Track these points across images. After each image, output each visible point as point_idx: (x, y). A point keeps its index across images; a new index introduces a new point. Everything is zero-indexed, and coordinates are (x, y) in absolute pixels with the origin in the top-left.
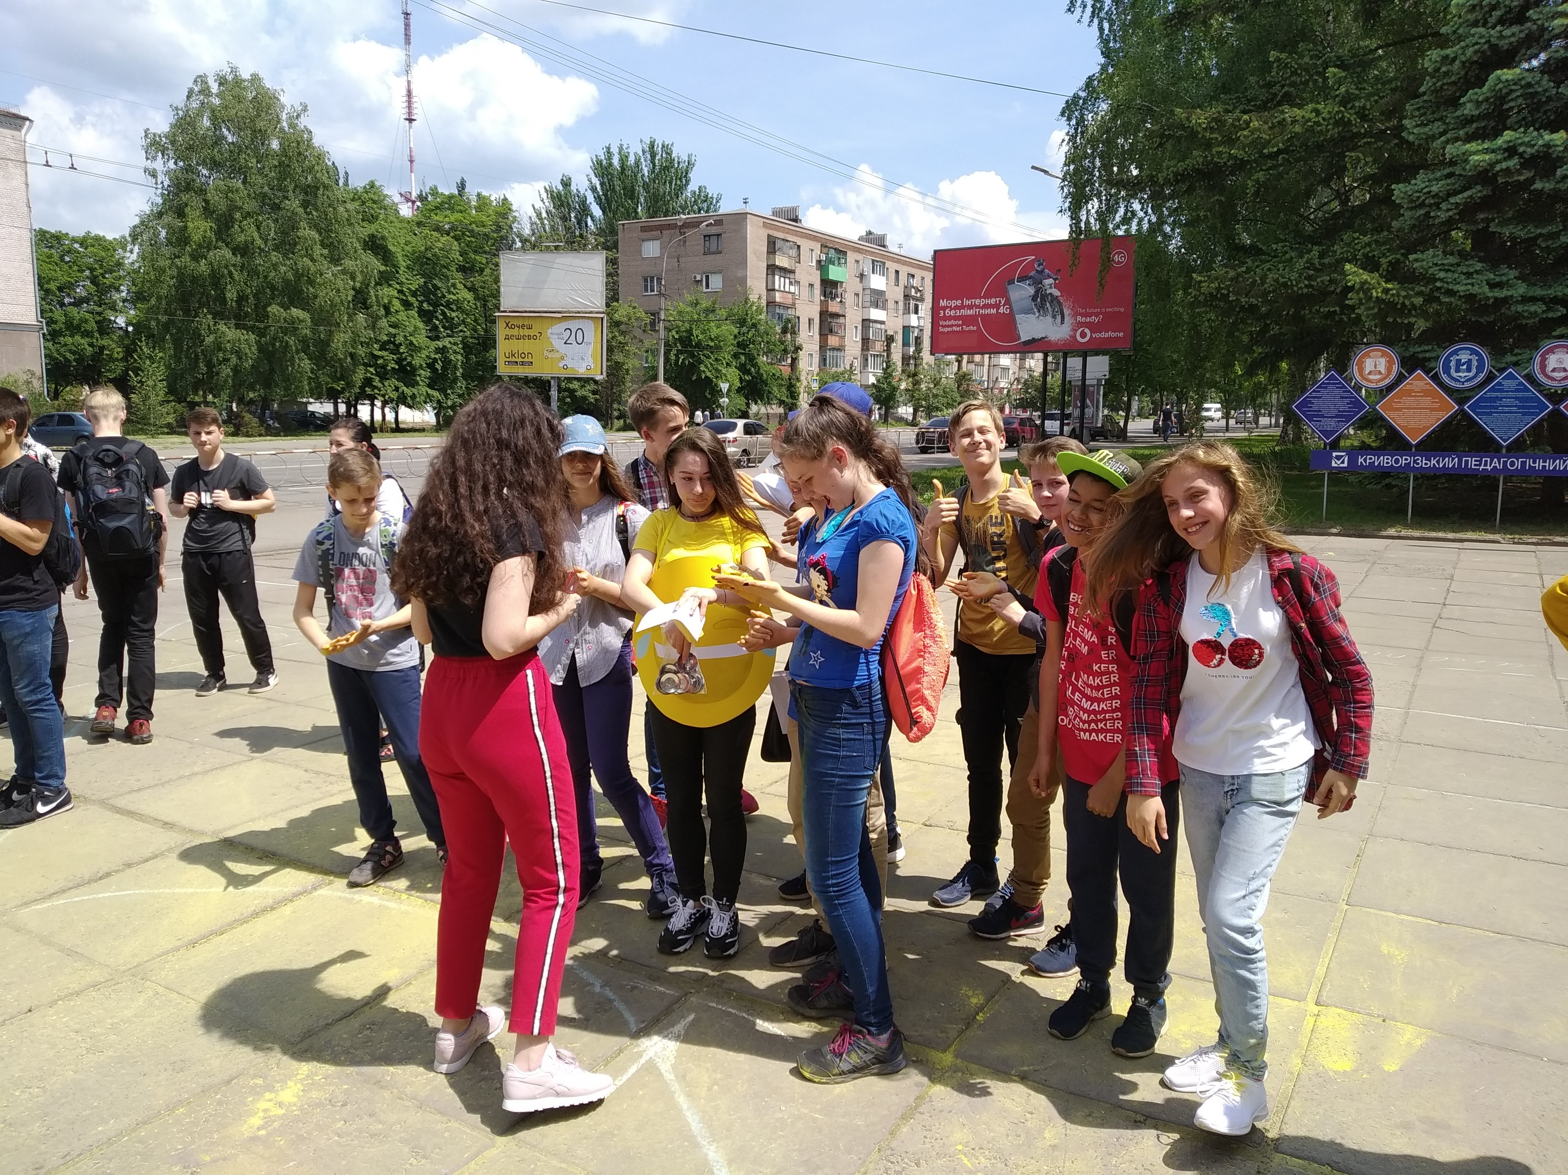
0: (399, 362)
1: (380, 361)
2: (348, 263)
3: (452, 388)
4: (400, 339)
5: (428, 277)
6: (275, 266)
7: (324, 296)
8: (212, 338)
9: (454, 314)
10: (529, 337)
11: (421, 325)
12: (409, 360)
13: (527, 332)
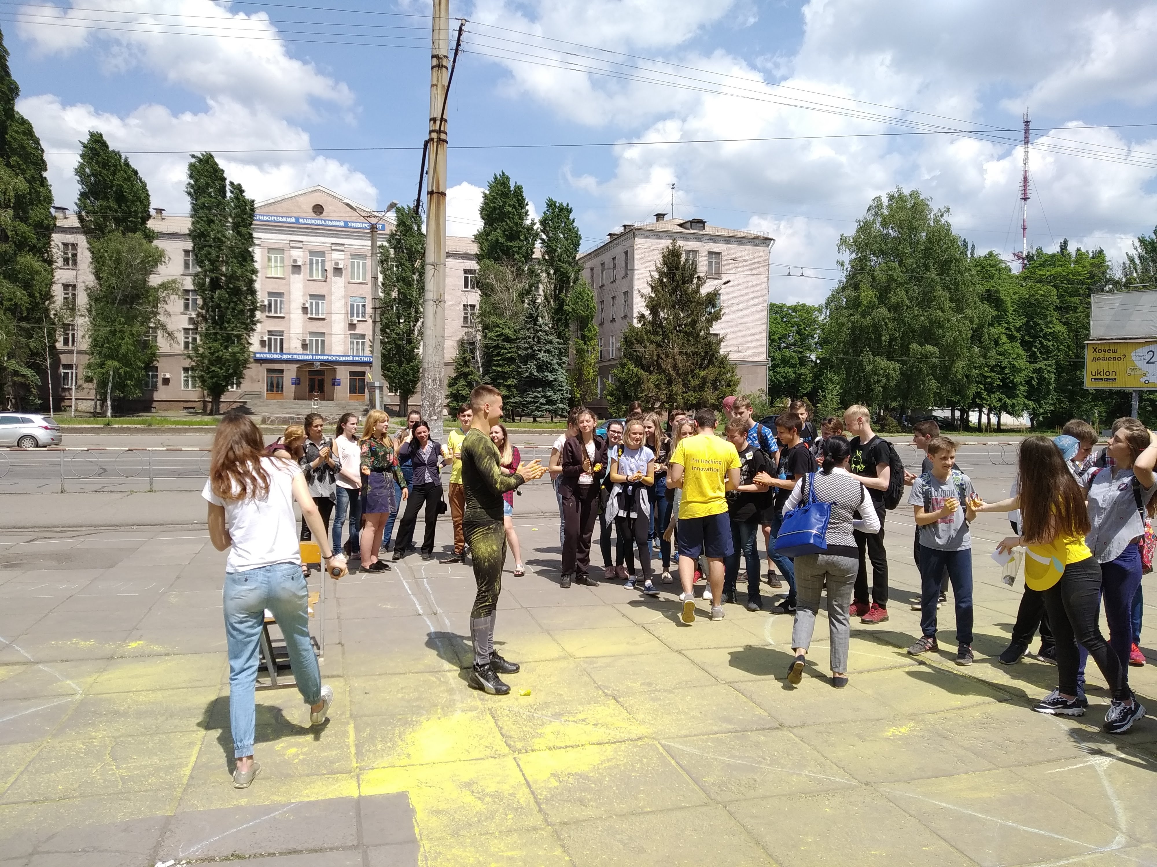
0: (1003, 380)
1: (988, 380)
2: (969, 312)
3: (1046, 399)
4: (1005, 363)
5: (1030, 317)
6: (916, 318)
7: (949, 336)
8: (871, 366)
9: (1050, 343)
10: (1114, 359)
11: (1022, 352)
12: (1012, 378)
13: (1112, 355)
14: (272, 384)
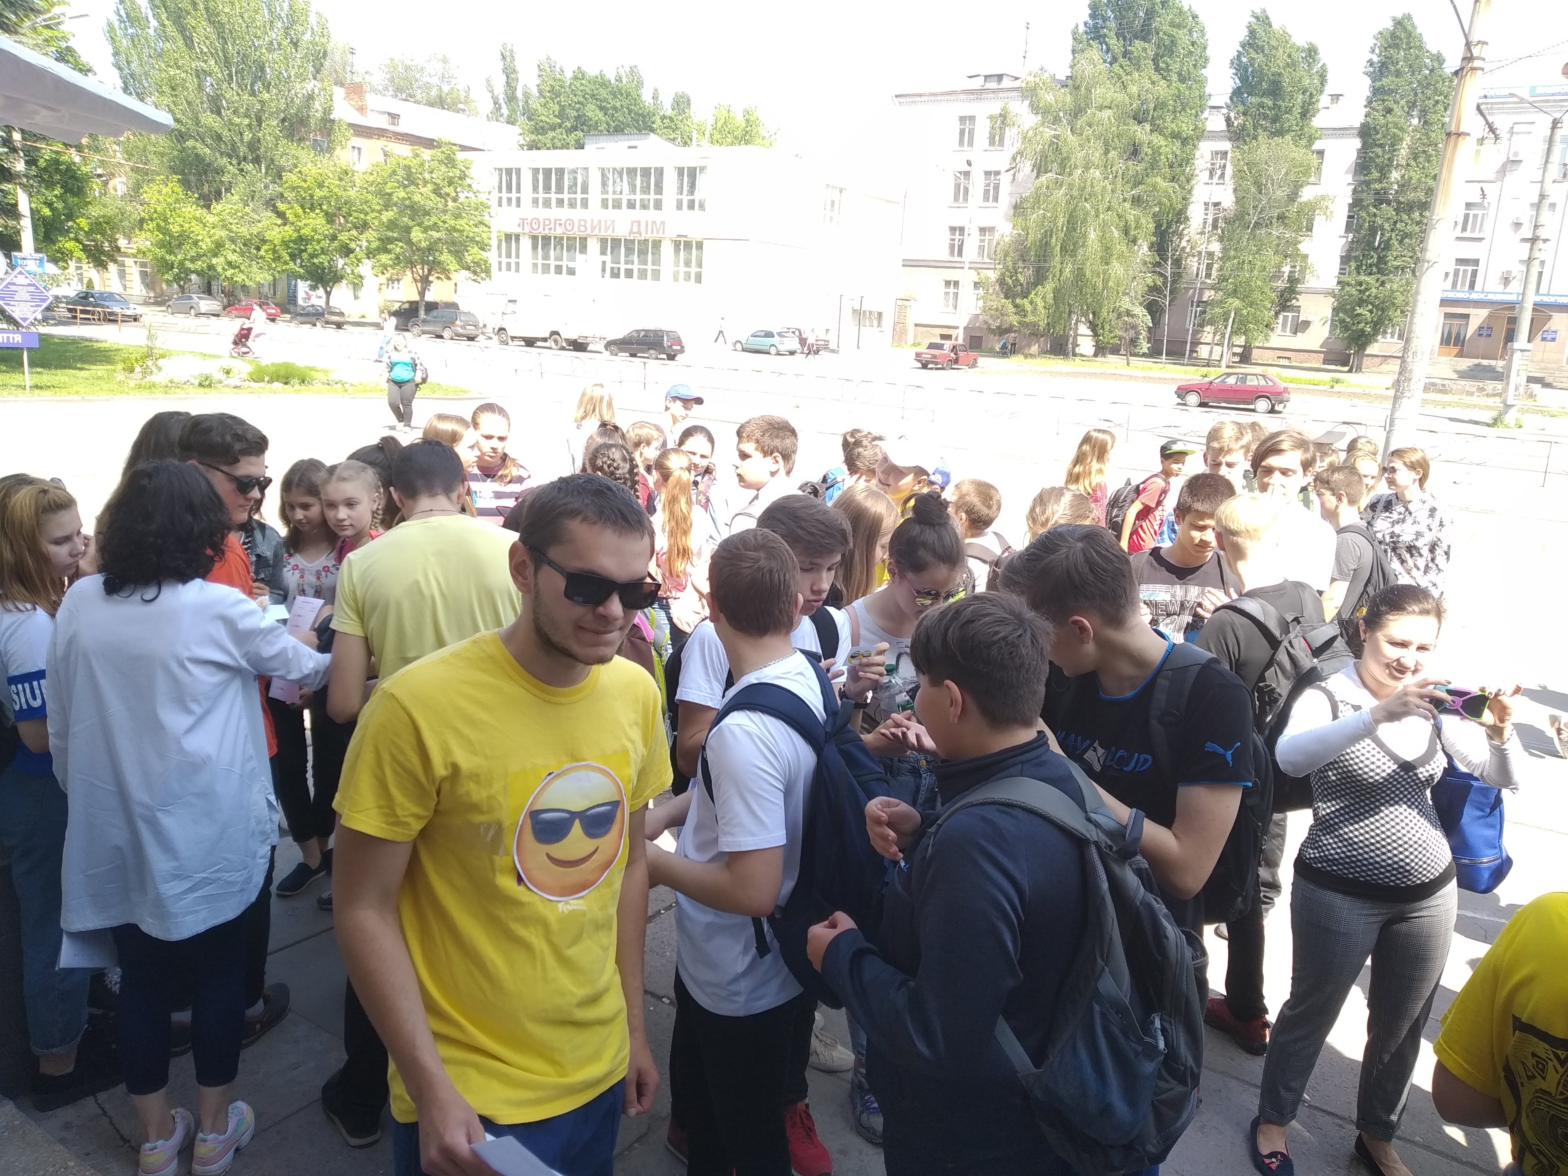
14: (1450, 333)
